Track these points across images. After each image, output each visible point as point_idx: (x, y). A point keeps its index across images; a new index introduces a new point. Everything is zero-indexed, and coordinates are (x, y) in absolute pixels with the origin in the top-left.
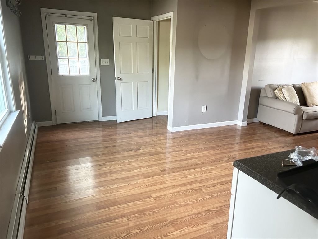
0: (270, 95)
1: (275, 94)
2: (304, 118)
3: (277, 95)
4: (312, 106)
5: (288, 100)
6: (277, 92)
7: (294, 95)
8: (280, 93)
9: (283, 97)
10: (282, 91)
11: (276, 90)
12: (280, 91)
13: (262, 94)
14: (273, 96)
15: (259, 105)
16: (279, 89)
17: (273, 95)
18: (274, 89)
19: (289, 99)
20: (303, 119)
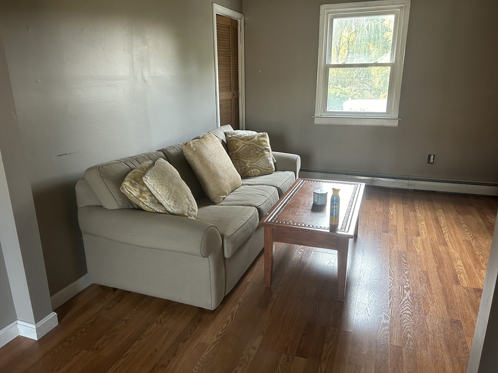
0: (111, 203)
1: (124, 197)
2: (227, 255)
3: (134, 200)
4: (222, 199)
5: (169, 210)
6: (131, 190)
7: (179, 186)
8: (141, 191)
9: (152, 202)
10: (144, 185)
11: (127, 183)
12: (138, 182)
13: (83, 199)
14: (120, 204)
15: (84, 235)
16: (135, 179)
17: (118, 199)
18: (119, 180)
19: (172, 204)
20: (224, 258)
